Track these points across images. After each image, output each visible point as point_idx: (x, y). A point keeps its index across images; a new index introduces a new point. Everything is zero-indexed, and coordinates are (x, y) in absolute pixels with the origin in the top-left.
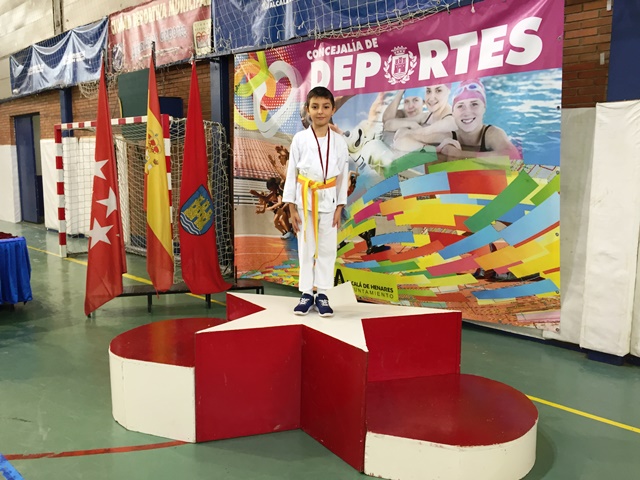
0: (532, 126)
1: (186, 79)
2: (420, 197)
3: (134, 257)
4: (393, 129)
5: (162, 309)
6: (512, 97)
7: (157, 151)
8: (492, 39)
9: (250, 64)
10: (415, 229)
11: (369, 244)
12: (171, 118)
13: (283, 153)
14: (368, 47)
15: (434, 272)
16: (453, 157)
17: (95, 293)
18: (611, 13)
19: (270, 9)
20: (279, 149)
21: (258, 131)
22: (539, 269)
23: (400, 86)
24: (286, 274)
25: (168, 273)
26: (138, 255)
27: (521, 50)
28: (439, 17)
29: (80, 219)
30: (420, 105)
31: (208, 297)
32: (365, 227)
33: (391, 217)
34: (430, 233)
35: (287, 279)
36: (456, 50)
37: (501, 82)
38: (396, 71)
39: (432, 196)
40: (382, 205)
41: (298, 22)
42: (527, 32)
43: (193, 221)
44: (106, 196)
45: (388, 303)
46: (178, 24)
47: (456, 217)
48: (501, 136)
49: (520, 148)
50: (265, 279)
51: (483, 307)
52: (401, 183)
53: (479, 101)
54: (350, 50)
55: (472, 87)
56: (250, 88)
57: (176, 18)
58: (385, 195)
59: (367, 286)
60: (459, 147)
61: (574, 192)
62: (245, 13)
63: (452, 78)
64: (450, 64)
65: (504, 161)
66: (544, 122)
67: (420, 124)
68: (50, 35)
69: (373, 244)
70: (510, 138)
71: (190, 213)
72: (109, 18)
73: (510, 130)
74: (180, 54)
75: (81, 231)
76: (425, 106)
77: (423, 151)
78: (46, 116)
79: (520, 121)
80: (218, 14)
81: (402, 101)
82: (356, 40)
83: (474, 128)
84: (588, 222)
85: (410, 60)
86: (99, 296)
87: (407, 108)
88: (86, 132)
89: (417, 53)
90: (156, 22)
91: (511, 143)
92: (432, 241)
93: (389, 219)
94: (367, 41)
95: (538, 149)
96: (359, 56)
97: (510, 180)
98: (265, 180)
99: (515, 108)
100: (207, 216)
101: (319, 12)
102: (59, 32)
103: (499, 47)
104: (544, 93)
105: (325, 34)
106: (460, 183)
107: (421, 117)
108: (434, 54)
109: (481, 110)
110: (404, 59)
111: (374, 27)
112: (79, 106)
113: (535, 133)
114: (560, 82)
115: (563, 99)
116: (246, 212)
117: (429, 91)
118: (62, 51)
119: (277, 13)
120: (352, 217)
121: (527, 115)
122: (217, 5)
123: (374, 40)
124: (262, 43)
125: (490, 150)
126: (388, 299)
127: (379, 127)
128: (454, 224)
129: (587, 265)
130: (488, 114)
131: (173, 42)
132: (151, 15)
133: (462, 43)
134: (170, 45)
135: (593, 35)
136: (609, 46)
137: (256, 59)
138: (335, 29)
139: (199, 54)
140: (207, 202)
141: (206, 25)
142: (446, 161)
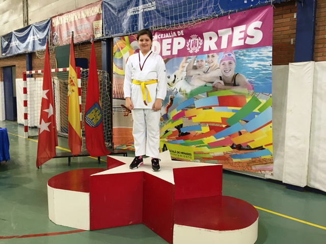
0: (258, 74)
1: (89, 49)
2: (204, 108)
3: (62, 138)
4: (191, 75)
5: (76, 164)
6: (248, 60)
7: (74, 85)
8: (239, 31)
9: (121, 42)
10: (202, 124)
11: (180, 132)
12: (81, 69)
14: (179, 35)
15: (211, 145)
16: (220, 89)
17: (42, 156)
18: (296, 20)
19: (131, 16)
22: (263, 144)
23: (194, 54)
25: (79, 146)
26: (65, 137)
27: (253, 37)
28: (213, 20)
29: (35, 119)
30: (204, 63)
31: (99, 158)
32: (178, 123)
33: (190, 118)
34: (209, 126)
36: (222, 37)
37: (243, 52)
38: (192, 47)
39: (210, 108)
40: (185, 112)
41: (145, 22)
42: (255, 28)
43: (92, 120)
44: (48, 108)
45: (189, 161)
46: (86, 22)
47: (222, 118)
48: (243, 78)
49: (252, 85)
50: (128, 149)
51: (235, 163)
52: (195, 101)
53: (233, 62)
54: (170, 36)
55: (229, 55)
56: (121, 54)
57: (85, 19)
58: (187, 107)
59: (179, 152)
60: (223, 84)
61: (279, 106)
62: (119, 18)
63: (219, 50)
64: (218, 44)
65: (244, 91)
66: (264, 72)
67: (204, 72)
68: (22, 27)
69: (182, 132)
70: (248, 80)
71: (90, 116)
72: (51, 19)
73: (248, 76)
74: (87, 37)
75: (36, 125)
76: (206, 64)
77: (206, 86)
78: (19, 67)
79: (252, 71)
80: (105, 18)
81: (196, 61)
82: (173, 31)
83: (230, 75)
84: (286, 121)
85: (199, 41)
86: (44, 158)
87: (198, 65)
88: (39, 75)
89: (202, 38)
90: (75, 21)
91: (248, 82)
92: (210, 129)
93: (189, 119)
94: (178, 32)
95: (262, 85)
96: (174, 39)
97: (248, 100)
99: (250, 65)
100: (99, 118)
101: (155, 17)
102: (26, 26)
103: (242, 35)
105: (158, 28)
106: (224, 102)
107: (205, 69)
108: (211, 38)
109: (234, 66)
110: (197, 41)
111: (182, 25)
112: (36, 62)
113: (260, 77)
114: (271, 53)
115: (272, 61)
116: (119, 115)
117: (208, 57)
118: (28, 35)
119: (135, 18)
120: (171, 118)
121: (256, 69)
122: (105, 14)
123: (182, 31)
124: (127, 32)
125: (238, 85)
126: (189, 159)
127: (184, 74)
128: (221, 122)
129: (286, 142)
130: (237, 68)
131: (84, 31)
132: (72, 19)
133: (224, 33)
134: (82, 32)
135: (288, 30)
136: (295, 35)
137: (124, 40)
138: (163, 26)
139: (96, 37)
140: (99, 110)
141: (100, 23)
142: (217, 91)
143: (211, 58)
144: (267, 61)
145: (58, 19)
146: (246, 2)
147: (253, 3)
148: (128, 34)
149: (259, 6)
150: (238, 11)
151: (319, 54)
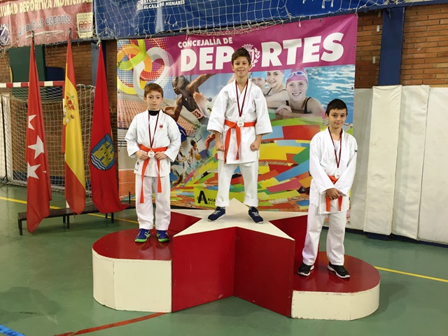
6: (324, 81)
7: (73, 108)
8: (311, 44)
9: (130, 47)
14: (225, 43)
15: (272, 190)
16: (286, 117)
18: (380, 33)
19: (144, 10)
21: (137, 95)
25: (82, 200)
27: (331, 52)
28: (276, 27)
30: (262, 82)
34: (269, 165)
36: (287, 49)
39: (272, 141)
42: (334, 41)
43: (101, 160)
44: (35, 143)
46: (63, 14)
47: (288, 155)
48: (317, 104)
53: (304, 82)
54: (212, 44)
55: (298, 73)
56: (131, 65)
57: (62, 10)
60: (291, 111)
63: (284, 66)
64: (283, 57)
65: (319, 120)
71: (98, 154)
76: (267, 84)
81: (251, 79)
82: (216, 37)
83: (300, 99)
85: (255, 53)
89: (260, 49)
90: (42, 11)
91: (323, 109)
92: (271, 169)
94: (224, 39)
96: (218, 48)
99: (326, 88)
100: (111, 156)
103: (317, 49)
105: (194, 31)
106: (291, 133)
107: (264, 90)
108: (272, 50)
109: (305, 88)
110: (251, 52)
111: (231, 30)
115: (355, 83)
117: (269, 74)
119: (150, 14)
120: (214, 156)
123: (230, 38)
125: (310, 113)
128: (286, 159)
129: (368, 182)
131: (58, 26)
132: (36, 5)
133: (291, 45)
134: (55, 28)
135: (368, 45)
136: (379, 53)
137: (137, 44)
138: (201, 29)
139: (81, 37)
140: (111, 146)
141: (88, 17)
142: (281, 119)
143: (272, 76)
144: (348, 83)
145: (8, 6)
146: (323, 7)
147: (332, 9)
148: (143, 36)
149: (340, 14)
150: (312, 18)
151: (406, 77)
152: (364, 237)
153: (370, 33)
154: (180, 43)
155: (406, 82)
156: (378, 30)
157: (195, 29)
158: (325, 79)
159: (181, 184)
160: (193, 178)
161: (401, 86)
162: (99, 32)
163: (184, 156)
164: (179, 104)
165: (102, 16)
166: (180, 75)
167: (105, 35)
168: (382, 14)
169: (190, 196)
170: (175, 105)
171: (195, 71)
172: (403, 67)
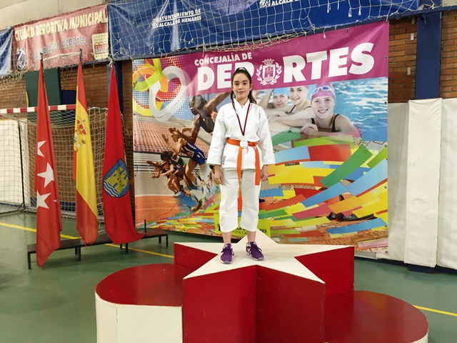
0: (368, 115)
2: (287, 164)
6: (353, 96)
7: (84, 132)
8: (337, 58)
9: (146, 67)
10: (284, 187)
13: (176, 133)
14: (244, 59)
15: (298, 216)
16: (312, 136)
18: (415, 42)
19: (160, 30)
20: (172, 130)
21: (153, 117)
22: (373, 212)
23: (269, 86)
24: (178, 223)
25: (94, 229)
27: (360, 64)
28: (299, 40)
30: (285, 99)
34: (295, 189)
35: (179, 227)
36: (311, 63)
37: (346, 85)
38: (266, 76)
39: (297, 163)
42: (363, 52)
43: (114, 187)
44: (45, 170)
46: (79, 36)
47: (315, 177)
48: (346, 121)
49: (360, 130)
51: (335, 239)
53: (331, 98)
54: (230, 60)
55: (324, 88)
56: (146, 85)
57: (77, 31)
60: (317, 129)
61: (396, 159)
63: (309, 81)
64: (307, 71)
65: (348, 139)
66: (376, 112)
67: (287, 113)
70: (353, 123)
71: (111, 180)
72: (13, 28)
73: (353, 117)
76: (289, 101)
77: (290, 132)
79: (359, 111)
81: (272, 97)
82: (234, 53)
83: (327, 116)
84: (406, 178)
85: (276, 68)
87: (275, 102)
89: (281, 64)
90: (58, 33)
91: (353, 127)
92: (297, 194)
94: (243, 55)
96: (236, 64)
97: (353, 151)
98: (159, 154)
99: (356, 103)
100: (125, 182)
101: (206, 33)
103: (344, 61)
104: (376, 93)
105: (211, 48)
106: (317, 154)
107: (287, 108)
108: (295, 65)
109: (332, 104)
110: (272, 68)
111: (249, 45)
113: (369, 119)
114: (387, 86)
115: (388, 97)
116: (143, 178)
119: (166, 32)
121: (364, 108)
122: (113, 24)
123: (249, 54)
124: (156, 49)
125: (339, 131)
128: (313, 182)
129: (407, 207)
131: (74, 48)
132: (53, 28)
133: (316, 58)
134: (71, 51)
135: (402, 56)
136: (414, 63)
137: (152, 64)
138: (218, 45)
139: (96, 59)
140: (125, 172)
141: (103, 37)
142: (307, 139)
143: (296, 92)
145: (25, 29)
146: (350, 16)
147: (359, 18)
148: (158, 55)
149: (369, 22)
150: (338, 28)
151: (447, 89)
152: (405, 269)
153: (403, 42)
154: (197, 60)
155: (447, 94)
156: (412, 38)
157: (212, 46)
158: (355, 94)
159: (200, 210)
160: (212, 204)
161: (441, 99)
162: (114, 52)
163: (203, 181)
164: (196, 125)
165: (116, 36)
166: (197, 94)
167: (120, 56)
168: (416, 21)
169: (210, 223)
170: (192, 126)
171: (213, 89)
172: (442, 78)
